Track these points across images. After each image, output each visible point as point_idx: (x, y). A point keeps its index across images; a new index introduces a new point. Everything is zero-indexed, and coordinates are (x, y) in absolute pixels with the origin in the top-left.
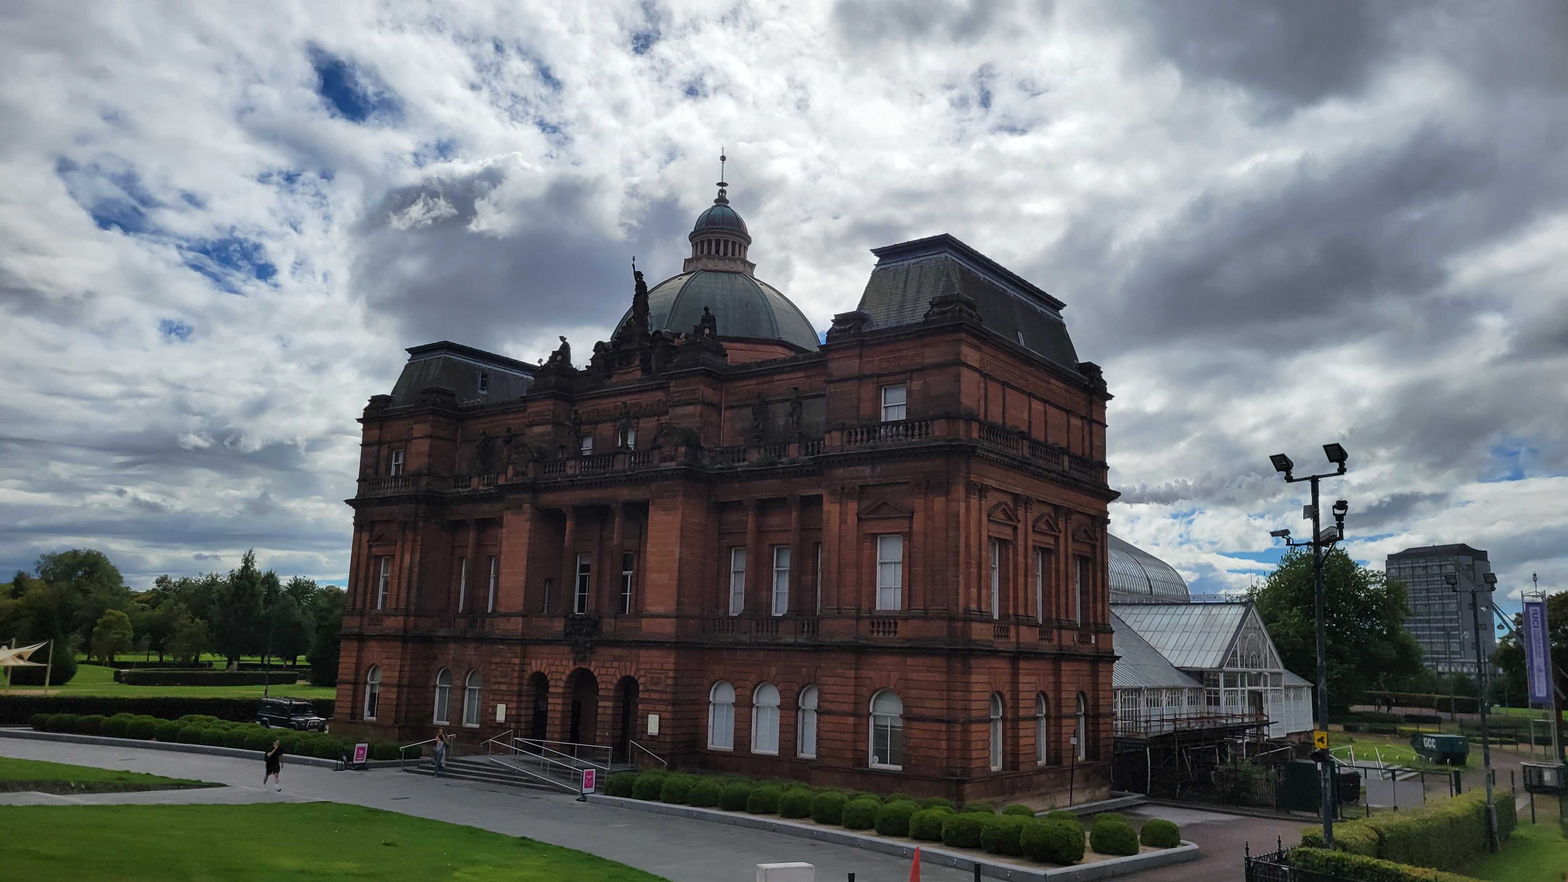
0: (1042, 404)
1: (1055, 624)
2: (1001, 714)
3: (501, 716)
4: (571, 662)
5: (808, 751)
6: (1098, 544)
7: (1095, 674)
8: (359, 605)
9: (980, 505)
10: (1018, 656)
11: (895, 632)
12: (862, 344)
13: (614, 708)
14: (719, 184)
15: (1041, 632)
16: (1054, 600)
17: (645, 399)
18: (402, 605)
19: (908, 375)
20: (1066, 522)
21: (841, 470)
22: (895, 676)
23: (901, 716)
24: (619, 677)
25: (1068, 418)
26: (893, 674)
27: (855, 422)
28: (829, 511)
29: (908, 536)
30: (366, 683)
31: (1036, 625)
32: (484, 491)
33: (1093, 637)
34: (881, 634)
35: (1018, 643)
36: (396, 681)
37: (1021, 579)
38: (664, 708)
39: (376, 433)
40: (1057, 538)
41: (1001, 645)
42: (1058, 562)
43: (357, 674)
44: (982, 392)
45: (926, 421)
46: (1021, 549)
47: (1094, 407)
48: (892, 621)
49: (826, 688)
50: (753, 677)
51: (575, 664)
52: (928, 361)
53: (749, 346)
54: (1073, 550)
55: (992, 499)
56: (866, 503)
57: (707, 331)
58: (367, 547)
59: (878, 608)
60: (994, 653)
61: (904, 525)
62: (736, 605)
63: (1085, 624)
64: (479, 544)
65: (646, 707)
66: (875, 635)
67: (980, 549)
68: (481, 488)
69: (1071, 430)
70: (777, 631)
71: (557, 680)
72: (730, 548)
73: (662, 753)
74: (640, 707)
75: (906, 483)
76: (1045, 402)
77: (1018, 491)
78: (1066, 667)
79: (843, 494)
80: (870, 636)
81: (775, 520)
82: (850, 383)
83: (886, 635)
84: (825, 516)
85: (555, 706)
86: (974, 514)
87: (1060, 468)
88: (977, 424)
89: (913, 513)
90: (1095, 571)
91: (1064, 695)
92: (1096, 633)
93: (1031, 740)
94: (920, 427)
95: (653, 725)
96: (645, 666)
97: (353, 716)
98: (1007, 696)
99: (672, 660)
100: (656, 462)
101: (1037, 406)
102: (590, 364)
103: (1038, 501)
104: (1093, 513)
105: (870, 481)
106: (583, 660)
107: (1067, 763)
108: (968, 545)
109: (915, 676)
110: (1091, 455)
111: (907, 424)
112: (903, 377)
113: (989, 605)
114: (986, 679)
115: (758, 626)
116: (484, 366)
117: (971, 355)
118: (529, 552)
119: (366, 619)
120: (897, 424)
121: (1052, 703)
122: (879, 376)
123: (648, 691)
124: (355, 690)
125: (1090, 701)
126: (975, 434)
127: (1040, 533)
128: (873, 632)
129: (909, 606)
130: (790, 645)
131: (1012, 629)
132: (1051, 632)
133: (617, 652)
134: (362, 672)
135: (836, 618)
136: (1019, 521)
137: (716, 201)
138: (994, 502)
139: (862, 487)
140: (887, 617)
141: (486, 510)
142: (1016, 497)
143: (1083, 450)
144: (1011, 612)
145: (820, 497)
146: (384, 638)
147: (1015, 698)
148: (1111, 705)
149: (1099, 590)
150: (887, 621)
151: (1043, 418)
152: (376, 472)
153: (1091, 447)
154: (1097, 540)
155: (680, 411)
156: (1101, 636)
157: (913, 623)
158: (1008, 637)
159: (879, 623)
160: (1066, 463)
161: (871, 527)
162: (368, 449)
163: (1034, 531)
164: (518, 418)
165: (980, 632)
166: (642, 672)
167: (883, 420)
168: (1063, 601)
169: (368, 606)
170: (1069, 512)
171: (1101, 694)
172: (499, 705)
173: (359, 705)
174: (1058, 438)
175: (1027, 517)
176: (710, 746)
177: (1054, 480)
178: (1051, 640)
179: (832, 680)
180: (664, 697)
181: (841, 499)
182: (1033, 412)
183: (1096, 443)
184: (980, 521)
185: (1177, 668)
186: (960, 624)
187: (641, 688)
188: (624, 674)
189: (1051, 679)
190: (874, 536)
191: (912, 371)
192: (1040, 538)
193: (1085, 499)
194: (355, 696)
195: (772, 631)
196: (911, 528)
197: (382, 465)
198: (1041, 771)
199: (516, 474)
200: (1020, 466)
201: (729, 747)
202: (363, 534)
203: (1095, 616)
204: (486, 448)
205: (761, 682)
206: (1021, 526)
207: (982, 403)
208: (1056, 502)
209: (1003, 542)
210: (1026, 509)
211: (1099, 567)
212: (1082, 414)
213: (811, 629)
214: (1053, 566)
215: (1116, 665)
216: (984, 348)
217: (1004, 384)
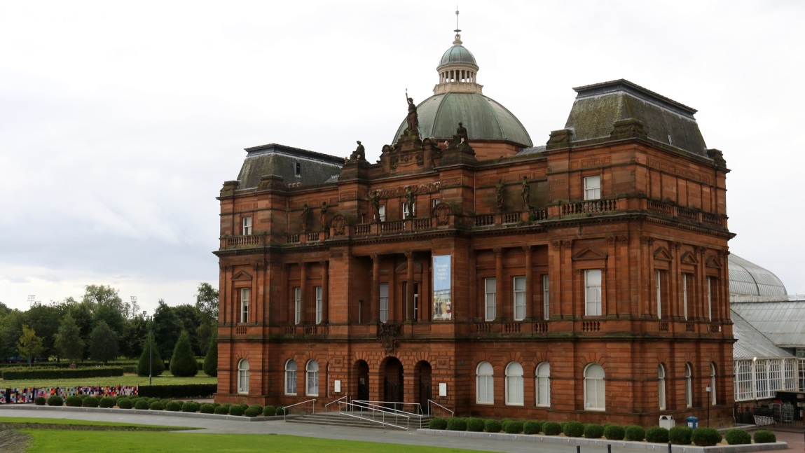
0: (685, 181)
1: (696, 320)
2: (664, 376)
3: (337, 389)
4: (383, 353)
5: (544, 401)
6: (722, 268)
7: (721, 351)
8: (228, 320)
9: (649, 250)
10: (673, 341)
11: (599, 329)
12: (570, 151)
13: (415, 380)
14: (455, 31)
15: (687, 326)
16: (694, 305)
17: (422, 184)
18: (260, 319)
19: (601, 170)
20: (702, 256)
21: (560, 230)
22: (599, 355)
23: (604, 379)
24: (417, 361)
25: (701, 188)
26: (598, 354)
27: (567, 201)
28: (553, 256)
29: (605, 271)
30: (237, 370)
31: (684, 322)
32: (310, 244)
33: (720, 328)
34: (589, 330)
35: (674, 333)
36: (261, 368)
37: (674, 294)
38: (448, 379)
39: (230, 207)
40: (696, 266)
41: (663, 335)
42: (697, 282)
43: (231, 365)
44: (648, 179)
45: (614, 200)
46: (674, 275)
47: (718, 179)
48: (596, 322)
49: (556, 364)
50: (505, 359)
51: (386, 354)
52: (614, 162)
53: (486, 145)
54: (707, 273)
55: (656, 245)
56: (577, 250)
57: (463, 140)
58: (231, 282)
59: (586, 315)
60: (660, 340)
61: (602, 264)
62: (490, 315)
63: (714, 320)
64: (308, 279)
65: (437, 379)
66: (585, 331)
67: (650, 277)
68: (307, 242)
69: (703, 195)
70: (519, 330)
71: (374, 364)
72: (484, 278)
73: (450, 406)
74: (433, 379)
75: (603, 238)
76: (687, 180)
77: (672, 239)
78: (703, 347)
79: (561, 245)
80: (582, 331)
81: (514, 261)
82: (563, 175)
83: (593, 331)
84: (550, 259)
85: (374, 380)
86: (646, 256)
87: (697, 221)
88: (646, 200)
89: (607, 256)
90: (720, 285)
91: (702, 364)
92: (722, 325)
93: (683, 392)
94: (610, 203)
95: (443, 390)
96: (434, 354)
97: (231, 391)
98: (668, 365)
99: (453, 350)
100: (434, 225)
101: (682, 183)
102: (379, 160)
103: (684, 244)
104: (718, 248)
105: (579, 237)
106: (392, 351)
107: (705, 405)
108: (642, 275)
109: (612, 355)
110: (716, 211)
111: (602, 202)
112: (598, 171)
113: (656, 311)
114: (655, 355)
115: (507, 327)
116: (296, 158)
117: (641, 158)
118: (349, 284)
119: (235, 330)
120: (595, 201)
121: (695, 369)
122: (582, 171)
123: (438, 369)
124: (231, 375)
125: (719, 368)
126: (645, 207)
127: (684, 264)
128: (584, 329)
129: (607, 313)
130: (530, 339)
131: (670, 325)
132: (694, 325)
133: (414, 346)
134: (235, 364)
135: (559, 321)
136: (672, 258)
137: (454, 43)
138: (657, 247)
139: (574, 241)
140: (594, 320)
141: (314, 256)
142: (670, 243)
143: (711, 209)
144: (669, 314)
145: (546, 246)
146: (249, 341)
147: (673, 367)
148: (732, 370)
149: (723, 297)
150: (593, 322)
151: (685, 190)
152: (233, 233)
153: (716, 206)
154: (721, 265)
155: (447, 192)
156: (725, 326)
157: (609, 323)
158: (667, 329)
159: (588, 324)
160: (701, 218)
161: (579, 266)
162: (226, 217)
163: (682, 263)
164: (329, 195)
165: (651, 328)
166: (433, 358)
167: (585, 199)
168: (700, 305)
169: (235, 321)
170: (703, 250)
171: (726, 363)
172: (336, 381)
173: (234, 384)
174: (695, 202)
175: (677, 254)
176: (478, 402)
177: (694, 230)
178: (693, 331)
179: (558, 359)
180: (449, 372)
181: (560, 248)
182: (680, 188)
183: (720, 202)
184: (649, 260)
185: (777, 346)
186: (638, 323)
187: (433, 367)
188: (420, 360)
189: (694, 354)
190: (582, 271)
191: (604, 168)
192: (685, 267)
193: (712, 239)
194: (231, 379)
195: (516, 330)
196: (606, 265)
197: (237, 228)
198: (689, 410)
199: (336, 234)
200: (673, 223)
201: (491, 402)
202: (227, 274)
203: (721, 314)
204: (309, 215)
205: (511, 360)
206: (673, 261)
207: (648, 186)
208: (696, 243)
209: (663, 272)
210: (676, 250)
211: (723, 283)
212: (711, 185)
213: (542, 328)
214: (694, 284)
215: (735, 345)
216: (648, 150)
217: (661, 172)
